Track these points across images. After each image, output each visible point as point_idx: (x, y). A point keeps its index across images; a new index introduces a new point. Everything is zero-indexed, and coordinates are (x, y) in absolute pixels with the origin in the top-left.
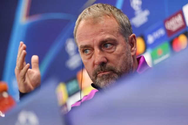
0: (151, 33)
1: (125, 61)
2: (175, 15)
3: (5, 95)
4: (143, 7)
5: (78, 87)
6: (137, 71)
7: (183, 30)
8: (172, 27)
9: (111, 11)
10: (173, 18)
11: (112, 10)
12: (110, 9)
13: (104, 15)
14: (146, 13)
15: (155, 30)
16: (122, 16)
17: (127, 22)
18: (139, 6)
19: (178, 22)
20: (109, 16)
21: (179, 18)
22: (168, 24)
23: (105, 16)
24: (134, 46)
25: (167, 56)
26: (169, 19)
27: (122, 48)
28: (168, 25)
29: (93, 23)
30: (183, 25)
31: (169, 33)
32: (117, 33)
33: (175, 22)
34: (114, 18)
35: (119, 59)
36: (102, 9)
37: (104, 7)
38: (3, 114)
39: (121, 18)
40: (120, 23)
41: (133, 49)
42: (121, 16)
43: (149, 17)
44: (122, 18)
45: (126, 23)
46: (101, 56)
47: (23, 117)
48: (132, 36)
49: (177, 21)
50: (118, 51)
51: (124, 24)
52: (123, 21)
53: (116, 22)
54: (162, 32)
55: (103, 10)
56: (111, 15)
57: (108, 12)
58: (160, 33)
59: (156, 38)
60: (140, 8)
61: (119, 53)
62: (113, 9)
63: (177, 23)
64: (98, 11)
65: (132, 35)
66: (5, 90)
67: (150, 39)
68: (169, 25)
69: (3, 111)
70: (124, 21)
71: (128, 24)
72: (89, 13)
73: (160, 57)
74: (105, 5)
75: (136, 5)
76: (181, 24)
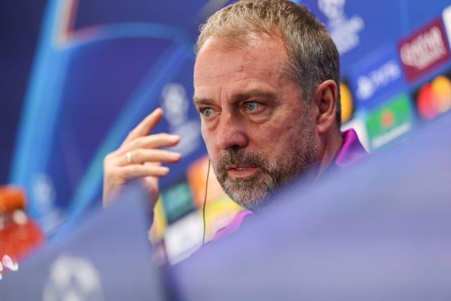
0: (367, 73)
1: (294, 145)
2: (425, 30)
3: (20, 218)
4: (349, 11)
5: (190, 202)
6: (337, 162)
7: (444, 67)
8: (418, 57)
10: (420, 37)
14: (356, 24)
15: (377, 66)
18: (338, 9)
19: (431, 47)
21: (434, 38)
22: (408, 52)
24: (330, 110)
25: (404, 128)
26: (410, 40)
27: (287, 114)
28: (406, 54)
30: (443, 55)
31: (410, 72)
32: (280, 78)
33: (425, 47)
35: (278, 141)
38: (14, 263)
41: (324, 115)
43: (361, 34)
46: (232, 129)
47: (62, 271)
49: (430, 45)
50: (276, 121)
54: (392, 71)
58: (387, 74)
59: (378, 85)
60: (342, 12)
61: (277, 126)
63: (429, 49)
65: (325, 83)
66: (20, 206)
67: (365, 88)
68: (411, 54)
69: (16, 257)
73: (388, 130)
75: (332, 5)
76: (438, 52)
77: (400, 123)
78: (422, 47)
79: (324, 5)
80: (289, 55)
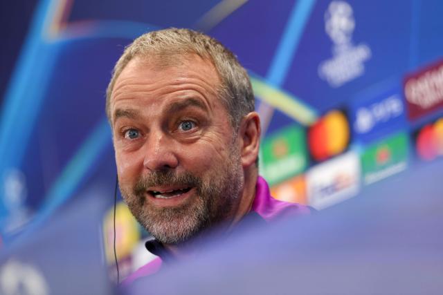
0: (368, 105)
4: (357, 38)
9: (207, 48)
10: (428, 74)
11: (211, 47)
12: (207, 43)
13: (188, 52)
14: (362, 53)
16: (234, 66)
17: (245, 82)
18: (347, 35)
19: (438, 87)
20: (201, 57)
22: (413, 89)
23: (190, 55)
24: (253, 143)
25: (400, 167)
26: (417, 76)
28: (411, 91)
29: (157, 65)
33: (432, 85)
34: (211, 64)
36: (187, 38)
37: (191, 36)
39: (230, 68)
40: (226, 79)
41: (248, 148)
42: (231, 65)
43: (367, 64)
44: (233, 69)
45: (241, 85)
48: (251, 116)
49: (436, 84)
51: (236, 84)
52: (233, 77)
53: (215, 73)
54: (393, 106)
55: (189, 40)
56: (207, 56)
57: (200, 49)
58: (389, 109)
59: (379, 119)
60: (350, 38)
62: (215, 45)
63: (436, 89)
64: (175, 41)
65: (250, 114)
67: (364, 121)
68: (416, 92)
70: (238, 78)
71: (244, 87)
72: (152, 43)
73: (383, 168)
74: (195, 32)
75: (340, 30)
77: (396, 162)
78: (429, 84)
79: (331, 28)
80: (221, 80)
